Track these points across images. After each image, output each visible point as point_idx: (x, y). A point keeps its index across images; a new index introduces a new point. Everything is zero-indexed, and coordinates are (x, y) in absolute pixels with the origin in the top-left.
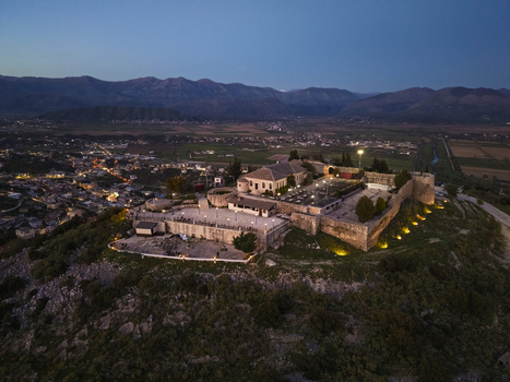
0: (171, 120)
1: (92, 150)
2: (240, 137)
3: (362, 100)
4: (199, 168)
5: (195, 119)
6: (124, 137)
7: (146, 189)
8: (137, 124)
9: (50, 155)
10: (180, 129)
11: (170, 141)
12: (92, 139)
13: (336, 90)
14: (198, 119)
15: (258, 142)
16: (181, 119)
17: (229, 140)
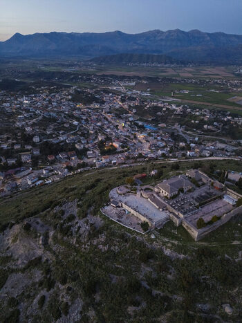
0: (165, 63)
1: (115, 86)
2: (211, 79)
4: (174, 107)
5: (182, 63)
6: (135, 77)
7: (140, 120)
8: (143, 66)
10: (170, 71)
11: (163, 80)
12: (116, 77)
14: (184, 63)
15: (224, 84)
16: (172, 63)
17: (202, 82)
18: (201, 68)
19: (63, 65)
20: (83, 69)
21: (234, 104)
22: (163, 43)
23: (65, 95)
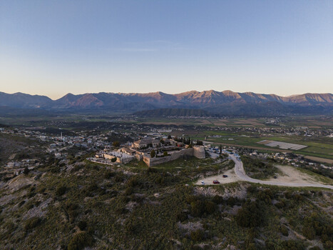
0: (202, 116)
1: (153, 132)
2: (242, 128)
6: (171, 126)
9: (130, 134)
10: (205, 122)
11: (197, 128)
12: (155, 126)
14: (218, 116)
15: (254, 131)
16: (208, 116)
17: (235, 129)
18: (234, 119)
19: (107, 118)
20: (126, 121)
21: (263, 145)
22: (200, 101)
23: (102, 136)
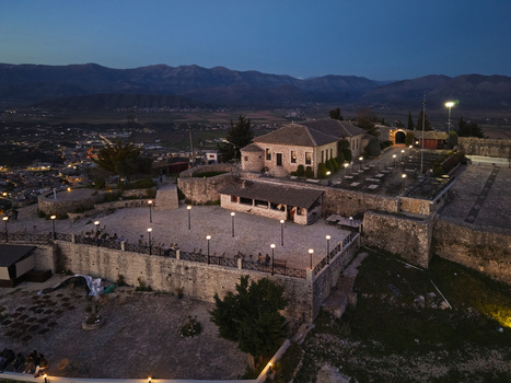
1: (90, 139)
2: (255, 125)
3: (381, 87)
5: (209, 106)
6: (128, 126)
8: (145, 112)
9: (36, 145)
10: (192, 116)
13: (354, 78)
16: (193, 107)
22: (175, 82)
